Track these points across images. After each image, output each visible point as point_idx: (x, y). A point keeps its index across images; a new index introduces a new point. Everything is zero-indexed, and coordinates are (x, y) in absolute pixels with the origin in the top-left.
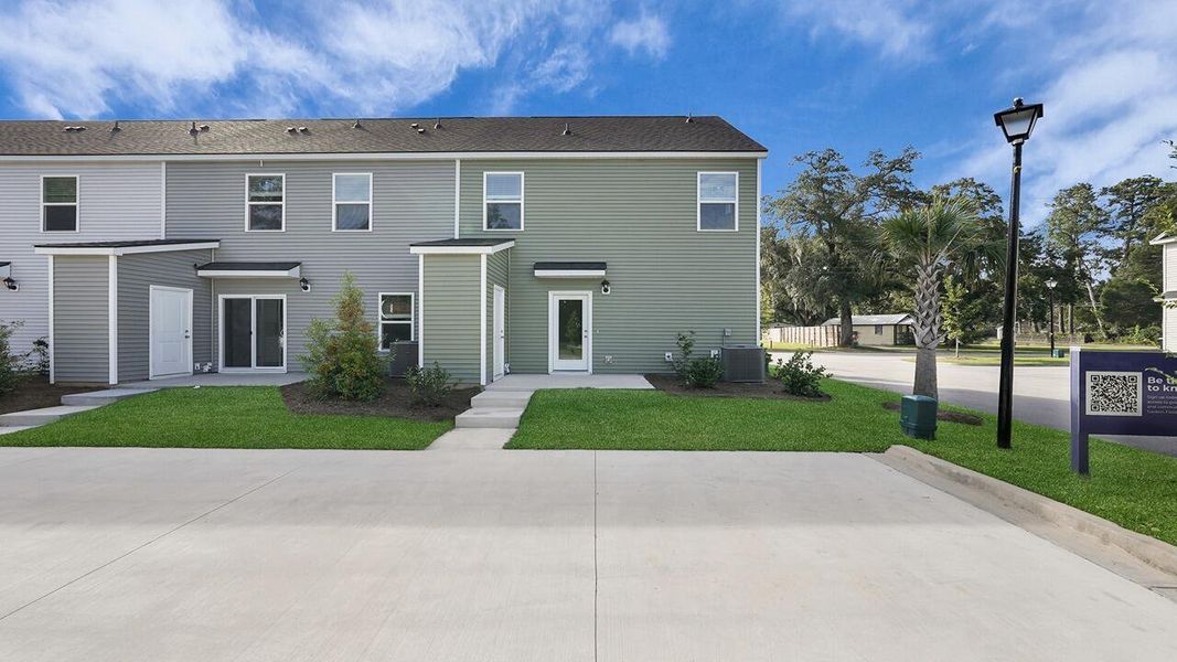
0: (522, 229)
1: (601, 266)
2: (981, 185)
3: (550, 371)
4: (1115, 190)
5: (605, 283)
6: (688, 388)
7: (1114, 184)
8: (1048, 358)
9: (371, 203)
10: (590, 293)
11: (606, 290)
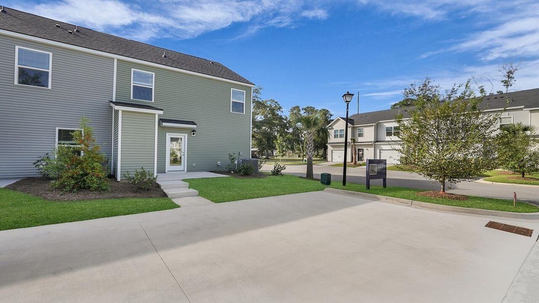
0: (153, 101)
1: (193, 123)
2: (277, 102)
3: (166, 171)
4: (305, 109)
5: (194, 131)
6: (242, 176)
7: (305, 107)
8: (301, 162)
9: (50, 71)
10: (186, 135)
11: (194, 134)
